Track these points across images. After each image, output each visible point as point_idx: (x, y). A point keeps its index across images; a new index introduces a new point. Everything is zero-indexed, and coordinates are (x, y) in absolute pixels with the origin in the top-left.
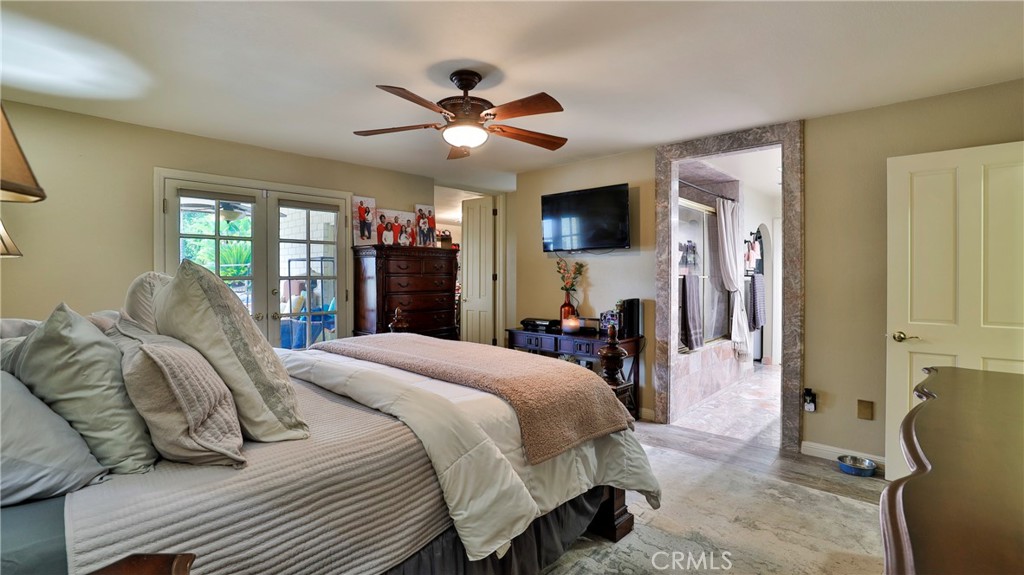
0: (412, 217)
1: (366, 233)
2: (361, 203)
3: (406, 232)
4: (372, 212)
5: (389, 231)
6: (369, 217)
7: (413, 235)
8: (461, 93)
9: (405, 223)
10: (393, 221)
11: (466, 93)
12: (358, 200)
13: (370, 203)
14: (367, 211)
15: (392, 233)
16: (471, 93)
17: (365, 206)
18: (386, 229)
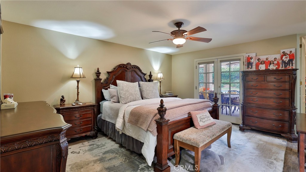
0: (278, 56)
1: (250, 67)
2: (249, 56)
3: (273, 63)
4: (253, 58)
5: (263, 64)
6: (252, 61)
7: (278, 64)
8: (177, 29)
9: (273, 59)
10: (265, 60)
11: (179, 29)
12: (247, 55)
13: (253, 55)
14: (251, 58)
15: (264, 65)
16: (181, 29)
17: (250, 57)
18: (261, 63)
